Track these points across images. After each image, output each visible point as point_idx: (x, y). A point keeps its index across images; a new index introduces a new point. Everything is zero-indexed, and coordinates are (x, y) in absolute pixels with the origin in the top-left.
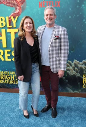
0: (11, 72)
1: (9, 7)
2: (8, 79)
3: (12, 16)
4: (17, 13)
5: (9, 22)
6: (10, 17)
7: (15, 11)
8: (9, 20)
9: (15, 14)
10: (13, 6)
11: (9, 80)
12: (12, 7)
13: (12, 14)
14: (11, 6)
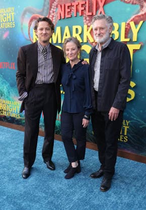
1: (130, 5)
3: (132, 21)
4: (142, 15)
5: (126, 31)
6: (128, 22)
7: (139, 12)
8: (126, 29)
9: (139, 16)
10: (137, 3)
12: (135, 4)
13: (133, 17)
14: (133, 3)
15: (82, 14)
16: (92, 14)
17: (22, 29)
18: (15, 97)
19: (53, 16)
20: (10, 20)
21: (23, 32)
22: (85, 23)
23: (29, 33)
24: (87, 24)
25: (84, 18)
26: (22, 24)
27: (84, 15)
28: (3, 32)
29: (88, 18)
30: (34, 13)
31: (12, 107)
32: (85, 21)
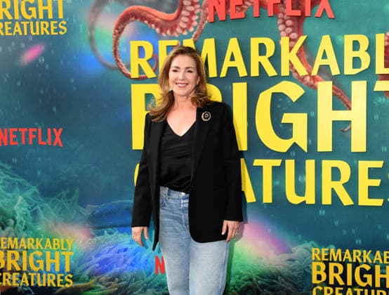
0: (378, 253)
2: (364, 285)
5: (385, 52)
8: (386, 48)
11: (368, 287)
15: (276, 12)
16: (303, 13)
17: (91, 39)
18: (56, 224)
19: (192, 13)
20: (50, 16)
21: (94, 49)
22: (283, 33)
23: (115, 52)
24: (288, 35)
25: (280, 21)
26: (92, 28)
27: (280, 15)
28: (23, 45)
29: (289, 22)
30: (131, 4)
31: (44, 257)
32: (281, 27)
